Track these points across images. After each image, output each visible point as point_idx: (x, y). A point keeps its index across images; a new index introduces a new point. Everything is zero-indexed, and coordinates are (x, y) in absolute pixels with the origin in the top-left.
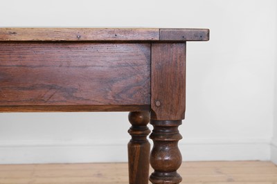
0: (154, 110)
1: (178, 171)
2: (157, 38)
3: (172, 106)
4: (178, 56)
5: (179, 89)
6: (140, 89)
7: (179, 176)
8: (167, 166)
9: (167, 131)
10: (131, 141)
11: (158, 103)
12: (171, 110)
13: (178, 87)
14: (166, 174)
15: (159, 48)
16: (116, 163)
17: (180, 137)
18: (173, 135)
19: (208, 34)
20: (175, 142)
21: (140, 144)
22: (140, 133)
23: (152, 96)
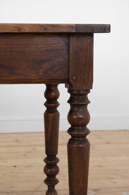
0: (72, 82)
1: (88, 126)
2: (74, 31)
3: (84, 79)
4: (88, 44)
5: (89, 68)
6: (62, 68)
7: (88, 130)
8: (81, 122)
9: (80, 97)
10: (46, 111)
11: (74, 78)
12: (83, 83)
13: (88, 66)
14: (80, 128)
15: (75, 38)
16: (27, 133)
17: (89, 102)
18: (84, 100)
19: (110, 28)
20: (86, 105)
21: (53, 113)
22: (52, 105)
23: (70, 72)
